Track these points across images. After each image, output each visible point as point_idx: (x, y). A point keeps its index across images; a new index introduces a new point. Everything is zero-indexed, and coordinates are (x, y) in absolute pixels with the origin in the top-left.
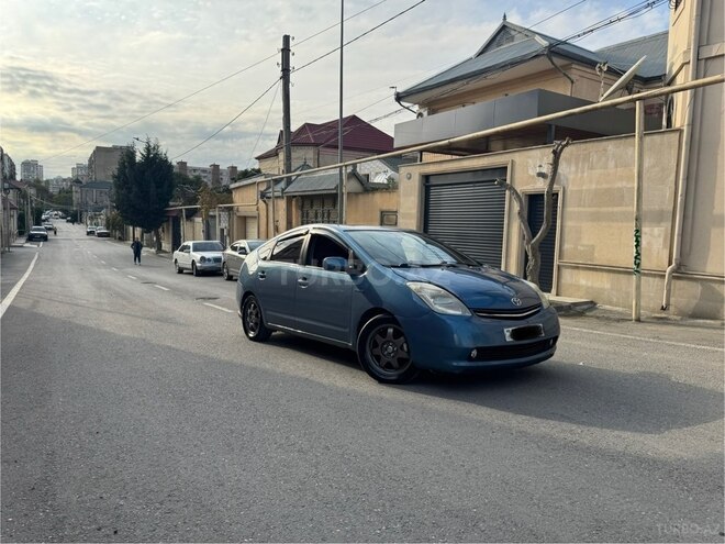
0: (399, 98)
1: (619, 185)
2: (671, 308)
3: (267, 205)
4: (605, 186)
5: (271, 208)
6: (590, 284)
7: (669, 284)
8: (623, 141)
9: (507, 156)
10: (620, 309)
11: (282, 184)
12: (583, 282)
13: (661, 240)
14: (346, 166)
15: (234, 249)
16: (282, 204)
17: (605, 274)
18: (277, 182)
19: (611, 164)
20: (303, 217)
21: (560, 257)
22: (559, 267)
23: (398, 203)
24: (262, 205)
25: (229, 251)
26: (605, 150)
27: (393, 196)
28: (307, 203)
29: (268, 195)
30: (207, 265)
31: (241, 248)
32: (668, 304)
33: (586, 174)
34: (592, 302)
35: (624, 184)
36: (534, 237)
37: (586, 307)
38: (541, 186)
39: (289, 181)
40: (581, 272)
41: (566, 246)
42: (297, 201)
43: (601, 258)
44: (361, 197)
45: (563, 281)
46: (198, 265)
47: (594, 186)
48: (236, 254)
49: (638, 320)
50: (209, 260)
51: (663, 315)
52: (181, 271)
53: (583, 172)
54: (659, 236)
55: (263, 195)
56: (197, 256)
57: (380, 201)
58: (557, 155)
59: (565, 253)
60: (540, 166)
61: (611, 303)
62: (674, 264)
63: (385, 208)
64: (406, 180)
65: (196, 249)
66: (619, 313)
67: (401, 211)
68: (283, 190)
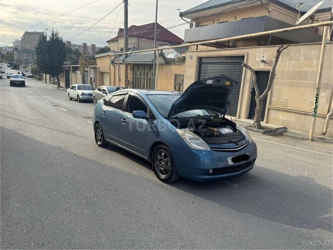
0: (182, 15)
1: (305, 69)
2: (327, 134)
3: (115, 67)
4: (297, 69)
5: (117, 69)
6: (284, 119)
7: (328, 122)
8: (309, 46)
9: (245, 50)
10: (300, 132)
11: (123, 57)
12: (281, 117)
13: (325, 99)
14: (158, 50)
15: (100, 90)
16: (123, 67)
17: (293, 114)
18: (120, 55)
19: (302, 58)
20: (133, 75)
21: (270, 104)
22: (269, 109)
23: (184, 71)
24: (112, 67)
25: (97, 91)
26: (299, 50)
27: (182, 67)
28: (136, 68)
29: (115, 62)
30: (85, 97)
31: (104, 90)
32: (326, 132)
33: (287, 63)
34: (285, 128)
35: (308, 69)
36: (261, 95)
37: (282, 130)
38: (262, 67)
39: (127, 56)
40: (280, 112)
41: (273, 99)
42: (130, 66)
43: (291, 106)
44: (165, 66)
45: (270, 116)
46: (80, 97)
47: (291, 69)
48: (101, 93)
49: (312, 140)
50: (86, 95)
51: (323, 137)
52: (71, 99)
53: (286, 61)
54: (324, 97)
55: (113, 62)
56: (80, 92)
57: (175, 69)
58: (279, 52)
59: (273, 102)
60: (263, 57)
61: (295, 129)
62: (331, 112)
63: (177, 73)
64: (189, 59)
65: (79, 88)
66: (299, 134)
67: (186, 75)
68: (123, 60)
